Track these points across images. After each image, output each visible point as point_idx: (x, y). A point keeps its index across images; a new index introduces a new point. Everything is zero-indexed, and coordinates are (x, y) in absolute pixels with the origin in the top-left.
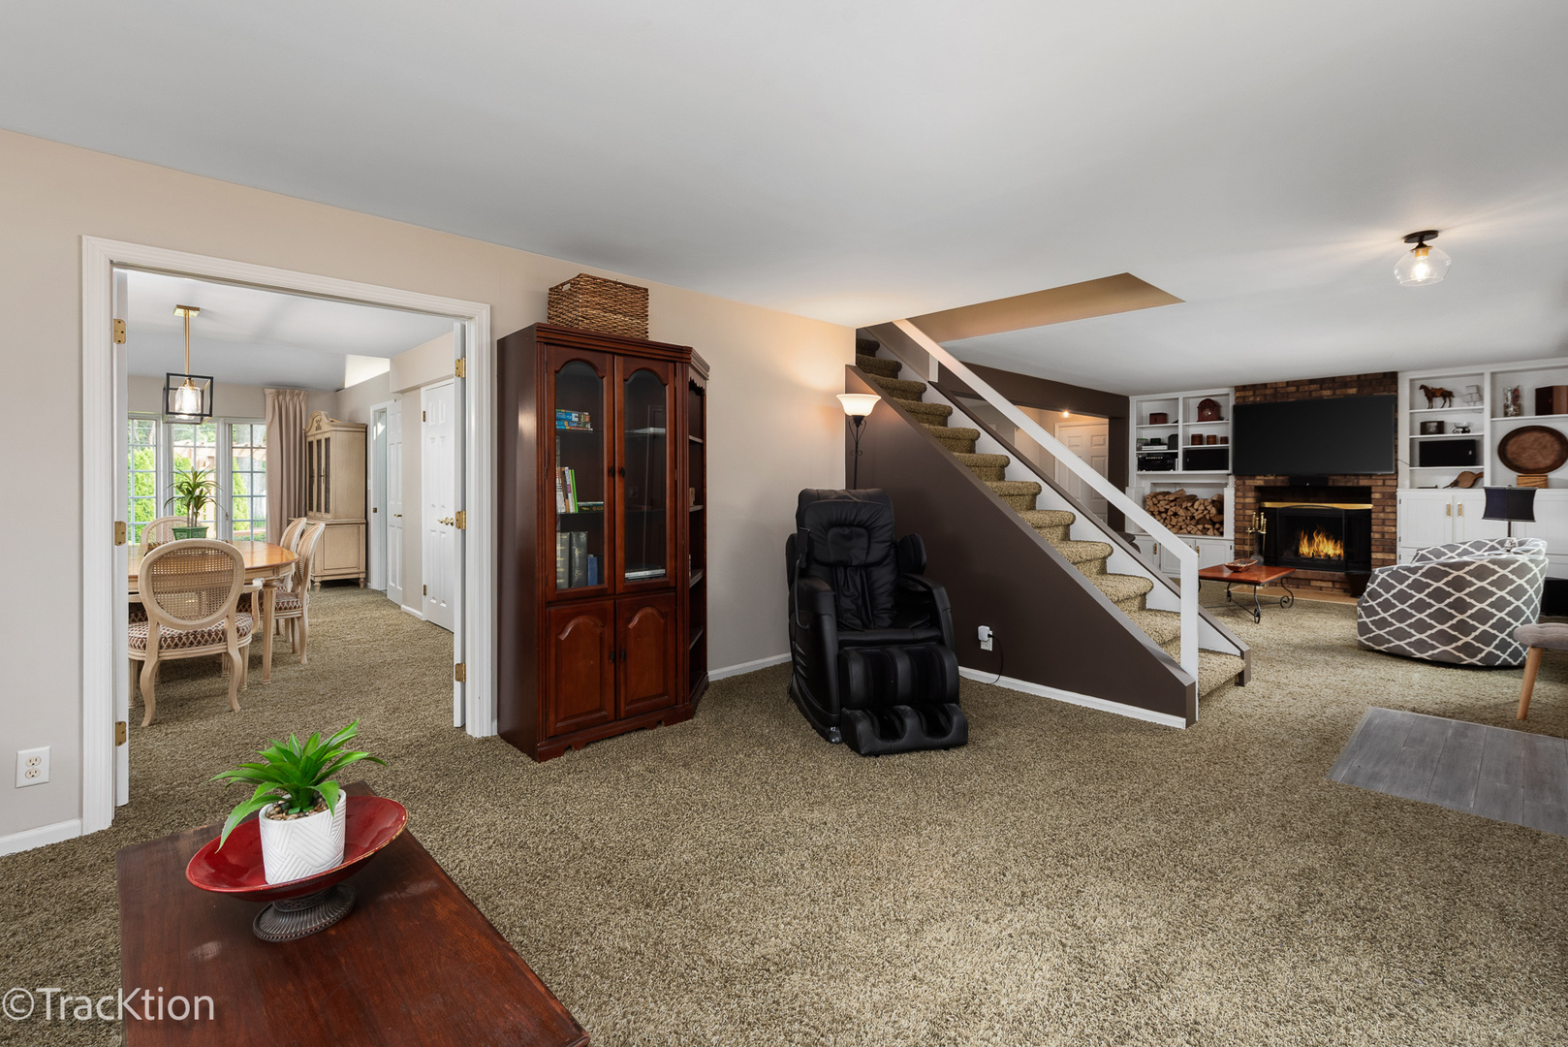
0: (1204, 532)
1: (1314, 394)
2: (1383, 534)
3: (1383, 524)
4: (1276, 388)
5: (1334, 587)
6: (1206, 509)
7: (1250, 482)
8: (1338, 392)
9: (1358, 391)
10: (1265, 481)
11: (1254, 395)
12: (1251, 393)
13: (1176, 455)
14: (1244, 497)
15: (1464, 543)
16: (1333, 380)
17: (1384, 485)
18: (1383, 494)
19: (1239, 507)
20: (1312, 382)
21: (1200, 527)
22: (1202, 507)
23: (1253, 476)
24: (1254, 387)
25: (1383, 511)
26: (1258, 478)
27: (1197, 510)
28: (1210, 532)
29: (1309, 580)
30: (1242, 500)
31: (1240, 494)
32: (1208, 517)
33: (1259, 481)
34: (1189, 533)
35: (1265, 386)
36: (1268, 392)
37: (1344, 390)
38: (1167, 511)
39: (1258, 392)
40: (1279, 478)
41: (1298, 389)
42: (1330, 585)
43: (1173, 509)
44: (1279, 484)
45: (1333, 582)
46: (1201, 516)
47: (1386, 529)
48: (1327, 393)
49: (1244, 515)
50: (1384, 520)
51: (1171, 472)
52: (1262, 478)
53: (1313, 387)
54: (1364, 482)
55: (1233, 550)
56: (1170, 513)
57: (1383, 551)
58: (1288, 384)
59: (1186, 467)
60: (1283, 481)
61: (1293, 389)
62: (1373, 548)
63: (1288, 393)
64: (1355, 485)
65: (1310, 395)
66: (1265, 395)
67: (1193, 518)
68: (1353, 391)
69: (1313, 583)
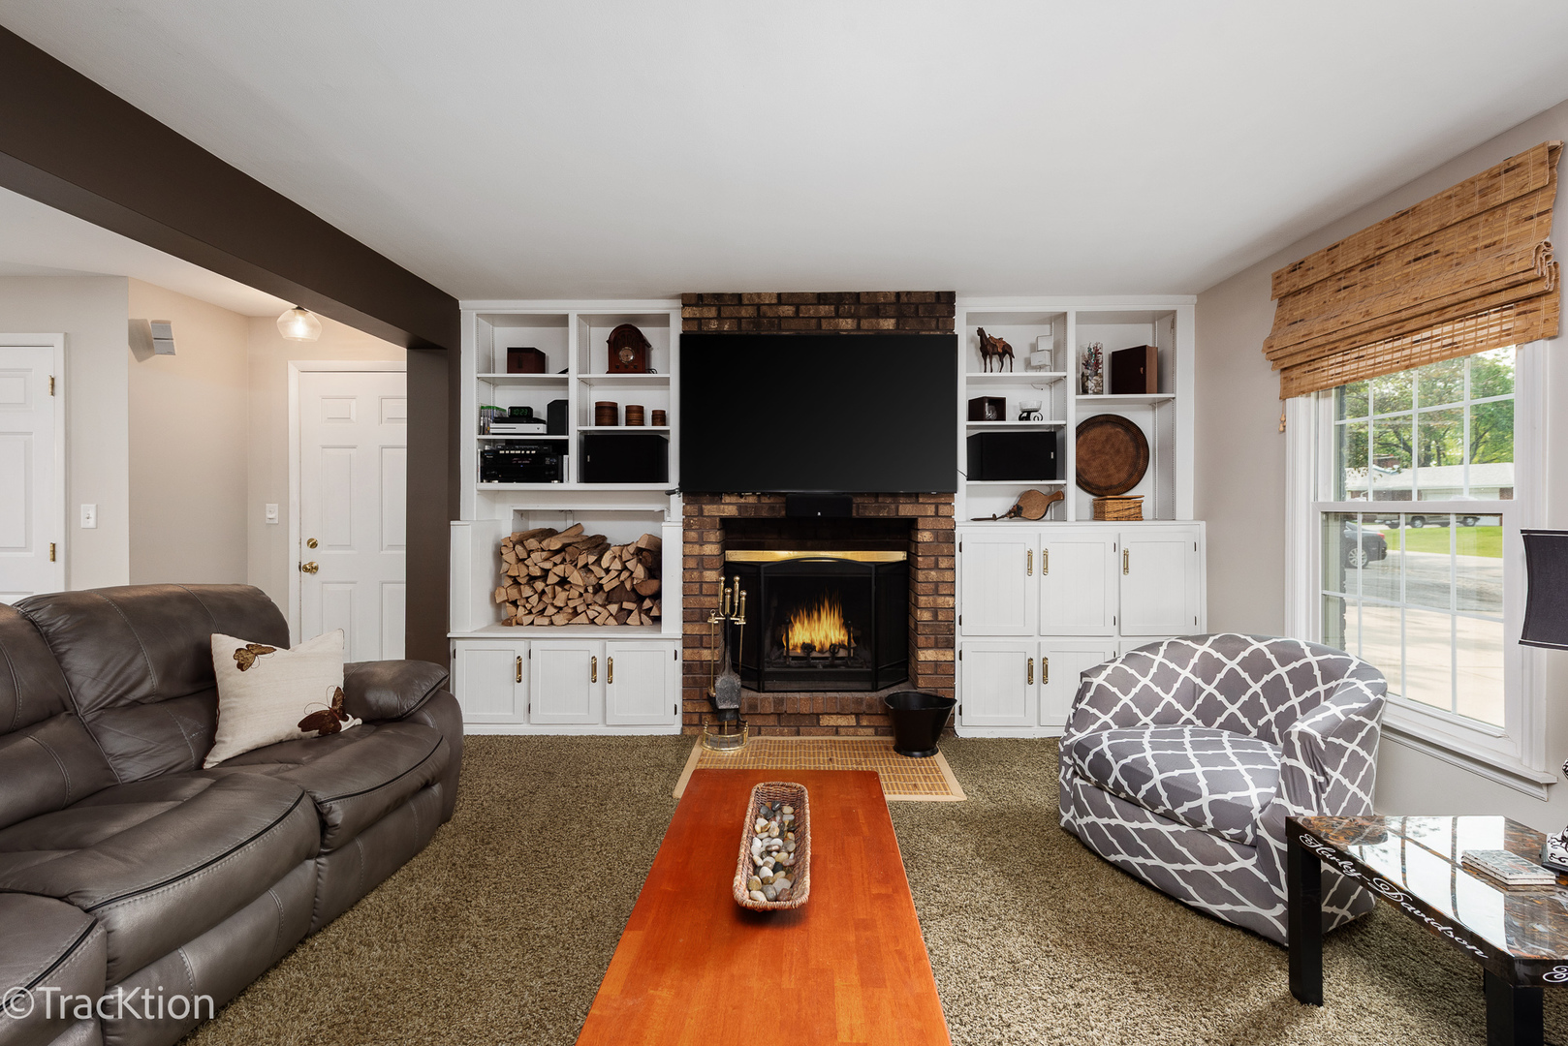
0: (622, 617)
1: (825, 325)
2: (935, 611)
3: (936, 593)
4: (758, 306)
5: (858, 725)
6: (625, 568)
7: (711, 510)
8: (865, 324)
9: (897, 324)
10: (740, 507)
11: (719, 317)
12: (712, 312)
13: (562, 447)
14: (702, 542)
16: (856, 297)
17: (937, 515)
18: (936, 532)
19: (692, 564)
20: (822, 298)
21: (614, 608)
22: (617, 565)
23: (716, 496)
24: (718, 300)
25: (936, 567)
26: (727, 499)
27: (607, 571)
28: (633, 619)
29: (818, 715)
30: (696, 550)
31: (693, 535)
32: (628, 586)
33: (729, 507)
34: (592, 622)
35: (738, 299)
36: (744, 312)
37: (874, 321)
38: (546, 572)
39: (726, 312)
40: (765, 500)
41: (797, 311)
42: (852, 721)
43: (559, 570)
44: (764, 514)
45: (857, 715)
46: (615, 583)
47: (940, 600)
48: (847, 325)
49: (701, 583)
50: (937, 584)
51: (555, 485)
52: (734, 499)
53: (824, 310)
54: (906, 510)
55: (680, 661)
56: (552, 579)
57: (936, 646)
58: (781, 299)
59: (588, 475)
60: (772, 508)
61: (788, 310)
62: (921, 640)
63: (780, 318)
64: (893, 515)
65: (819, 326)
66: (740, 319)
67: (599, 588)
68: (888, 324)
69: (825, 721)
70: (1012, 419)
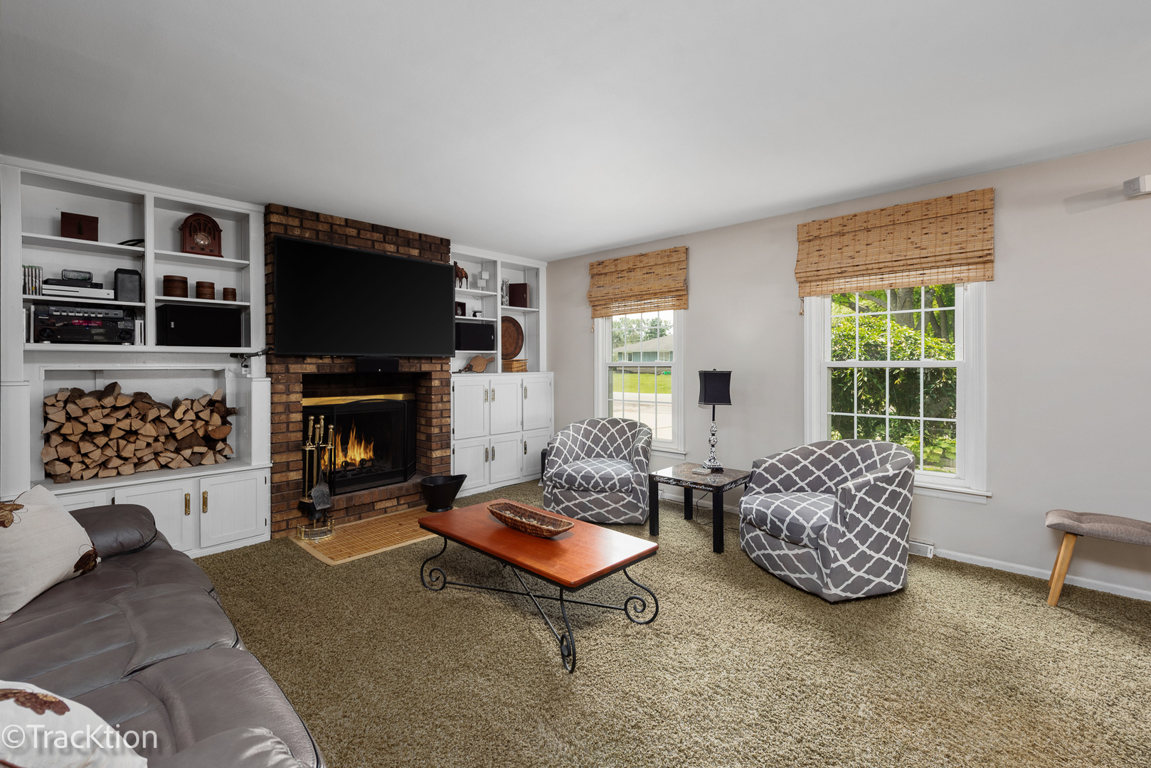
0: (196, 461)
1: (377, 245)
2: (441, 427)
3: (442, 416)
4: (332, 225)
5: (399, 504)
6: (198, 418)
7: (298, 368)
8: (402, 250)
9: (420, 253)
10: (318, 366)
11: (301, 227)
12: (296, 222)
13: (140, 312)
14: (288, 392)
15: (603, 419)
16: (397, 232)
17: (442, 370)
18: (441, 380)
19: (280, 409)
20: (375, 228)
21: (187, 453)
22: (191, 415)
23: (301, 358)
24: (301, 214)
25: (442, 401)
26: (309, 360)
27: (181, 421)
28: (209, 459)
29: (373, 503)
30: (284, 398)
31: (281, 387)
32: (201, 433)
33: (310, 367)
34: (165, 467)
35: (316, 216)
36: (321, 227)
37: (407, 249)
38: (107, 429)
39: (307, 224)
40: (338, 361)
41: (359, 233)
42: (395, 502)
43: (125, 424)
44: (337, 370)
45: (398, 498)
46: (191, 431)
47: (444, 420)
48: (391, 248)
49: (288, 423)
50: (442, 411)
51: (126, 347)
52: (314, 360)
53: (376, 236)
54: (426, 367)
55: (269, 484)
56: (115, 433)
57: (442, 448)
58: (348, 223)
59: (160, 342)
60: (342, 367)
61: (353, 232)
62: (434, 446)
63: (347, 236)
64: (418, 370)
65: (373, 246)
66: (317, 232)
67: (171, 436)
68: (415, 252)
69: (379, 506)
70: (469, 316)
